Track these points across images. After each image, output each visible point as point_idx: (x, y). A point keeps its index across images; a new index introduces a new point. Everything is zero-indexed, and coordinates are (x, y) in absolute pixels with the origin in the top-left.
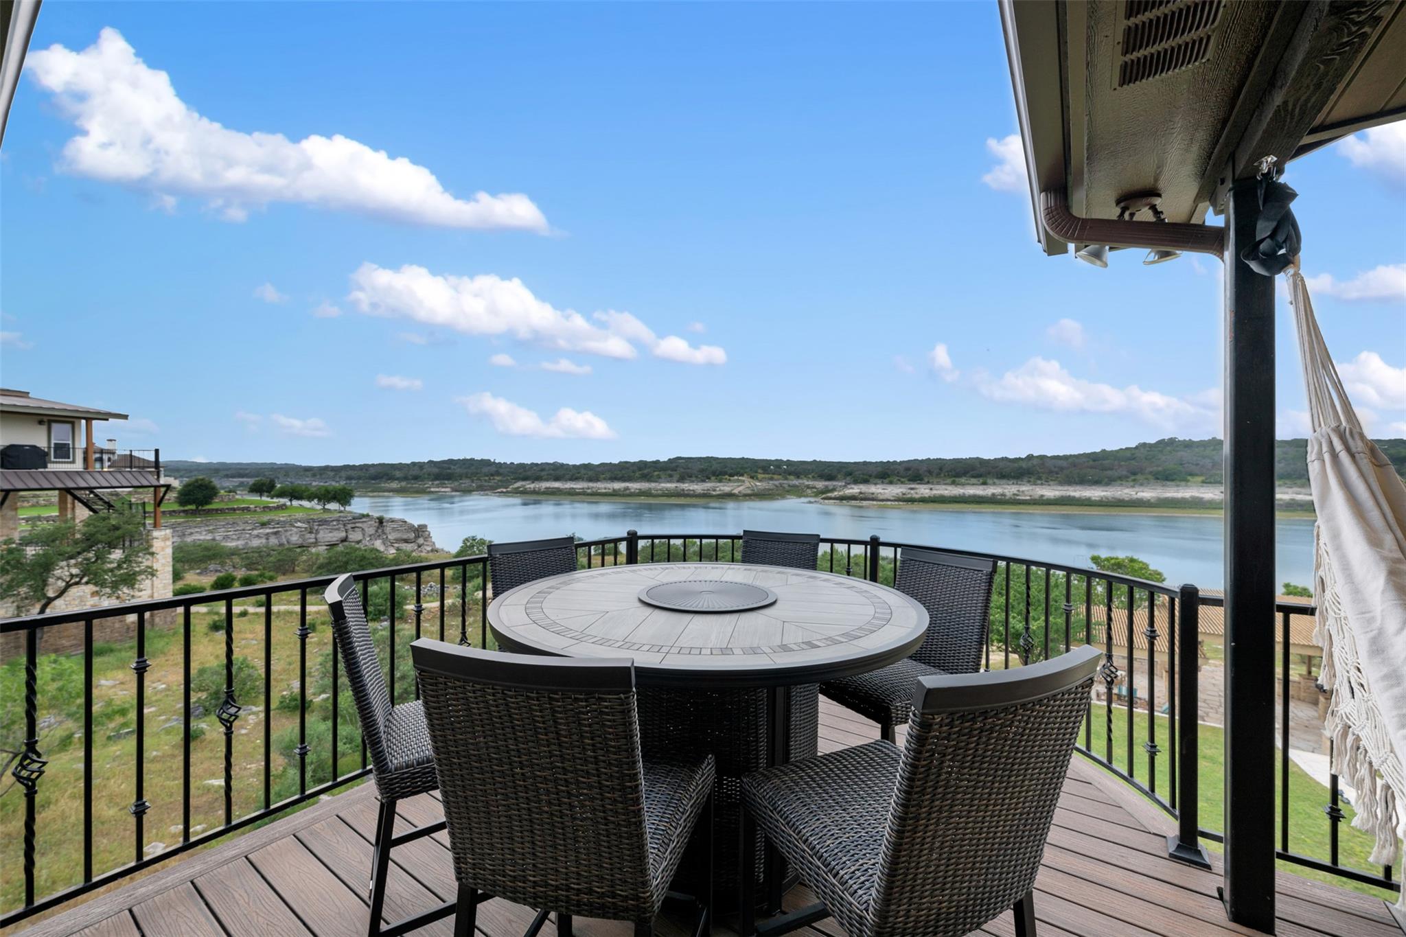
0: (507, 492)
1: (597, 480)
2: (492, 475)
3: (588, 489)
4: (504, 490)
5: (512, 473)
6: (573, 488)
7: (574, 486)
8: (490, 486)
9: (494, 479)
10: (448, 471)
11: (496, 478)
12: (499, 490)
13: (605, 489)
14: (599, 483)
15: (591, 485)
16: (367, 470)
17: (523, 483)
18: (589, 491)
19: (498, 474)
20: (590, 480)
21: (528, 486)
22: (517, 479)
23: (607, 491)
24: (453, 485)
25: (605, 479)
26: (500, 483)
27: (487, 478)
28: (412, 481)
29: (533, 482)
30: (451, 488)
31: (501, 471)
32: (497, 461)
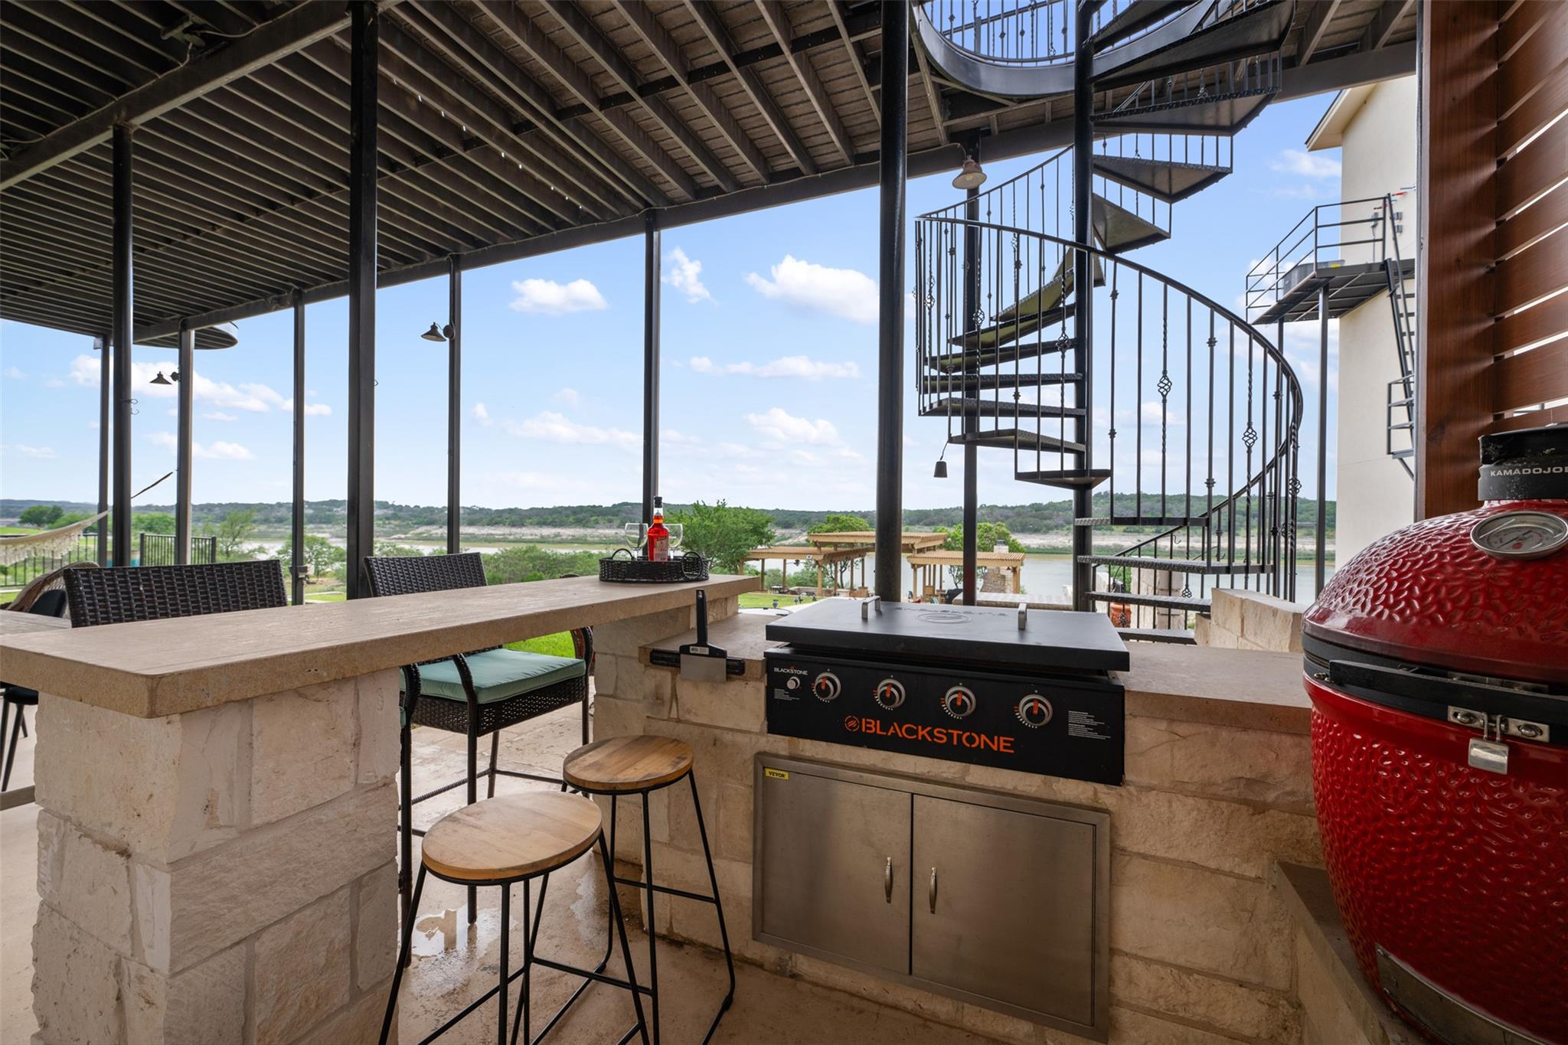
0: (406, 538)
1: (522, 525)
2: (387, 519)
3: (511, 535)
4: (403, 536)
5: (415, 517)
6: (491, 534)
7: (493, 532)
8: (385, 532)
9: (389, 524)
10: (328, 513)
11: (392, 522)
12: (396, 536)
13: (532, 535)
14: (524, 529)
15: (514, 530)
16: (210, 510)
17: (428, 528)
18: (511, 537)
19: (395, 517)
20: (513, 525)
21: (434, 532)
22: (420, 524)
23: (534, 537)
24: (332, 530)
25: (531, 524)
26: (398, 529)
27: (381, 522)
28: (276, 525)
30: (330, 533)
31: (401, 514)
32: (396, 504)
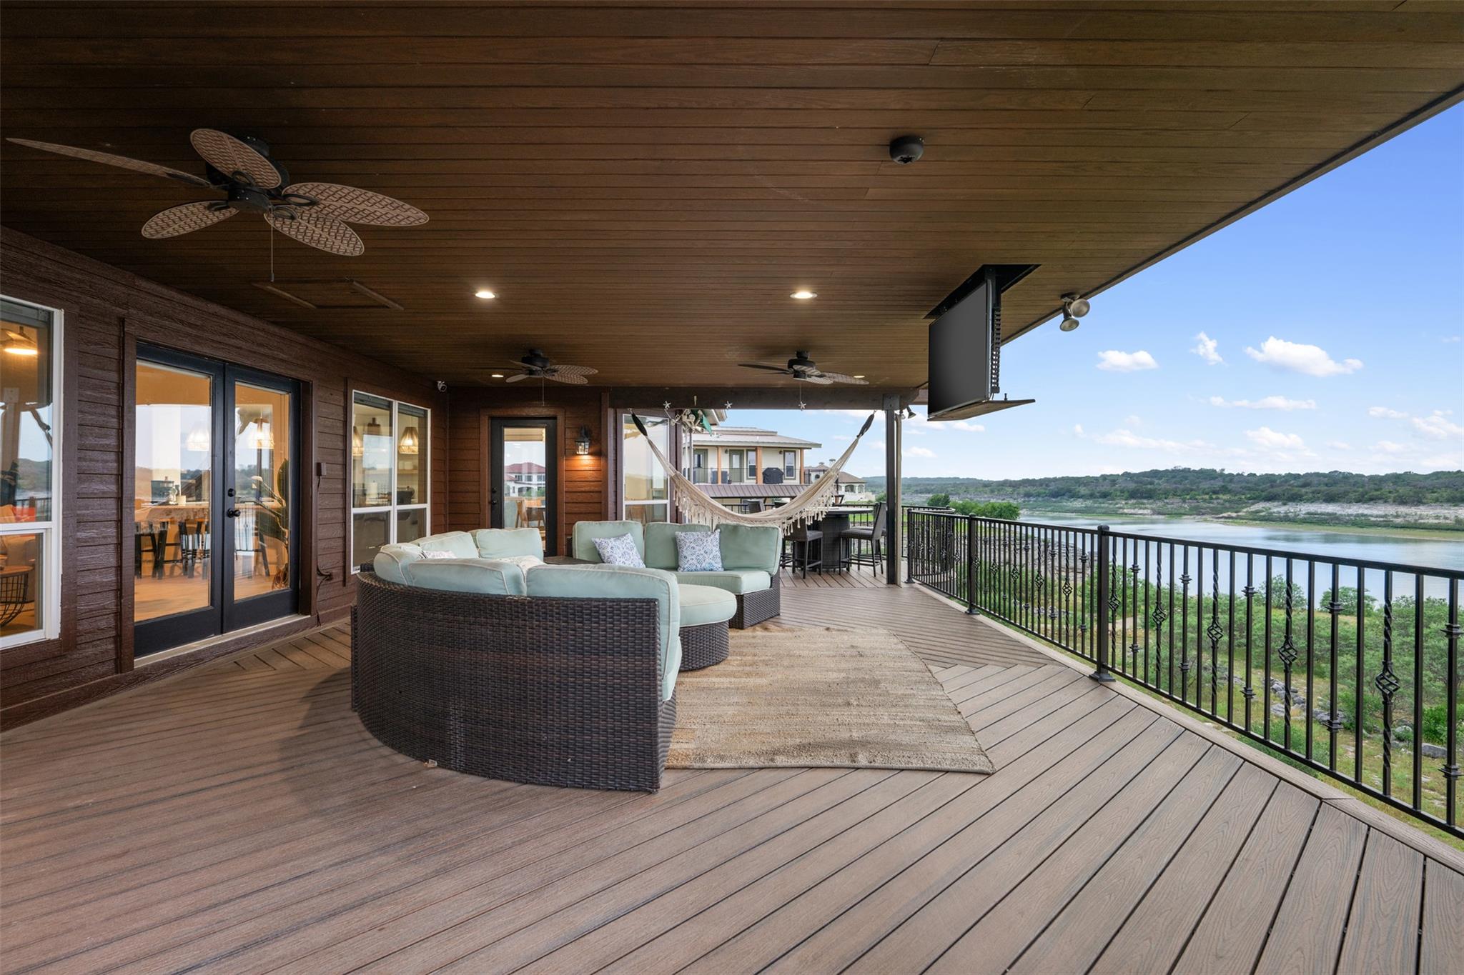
29: (1285, 504)
